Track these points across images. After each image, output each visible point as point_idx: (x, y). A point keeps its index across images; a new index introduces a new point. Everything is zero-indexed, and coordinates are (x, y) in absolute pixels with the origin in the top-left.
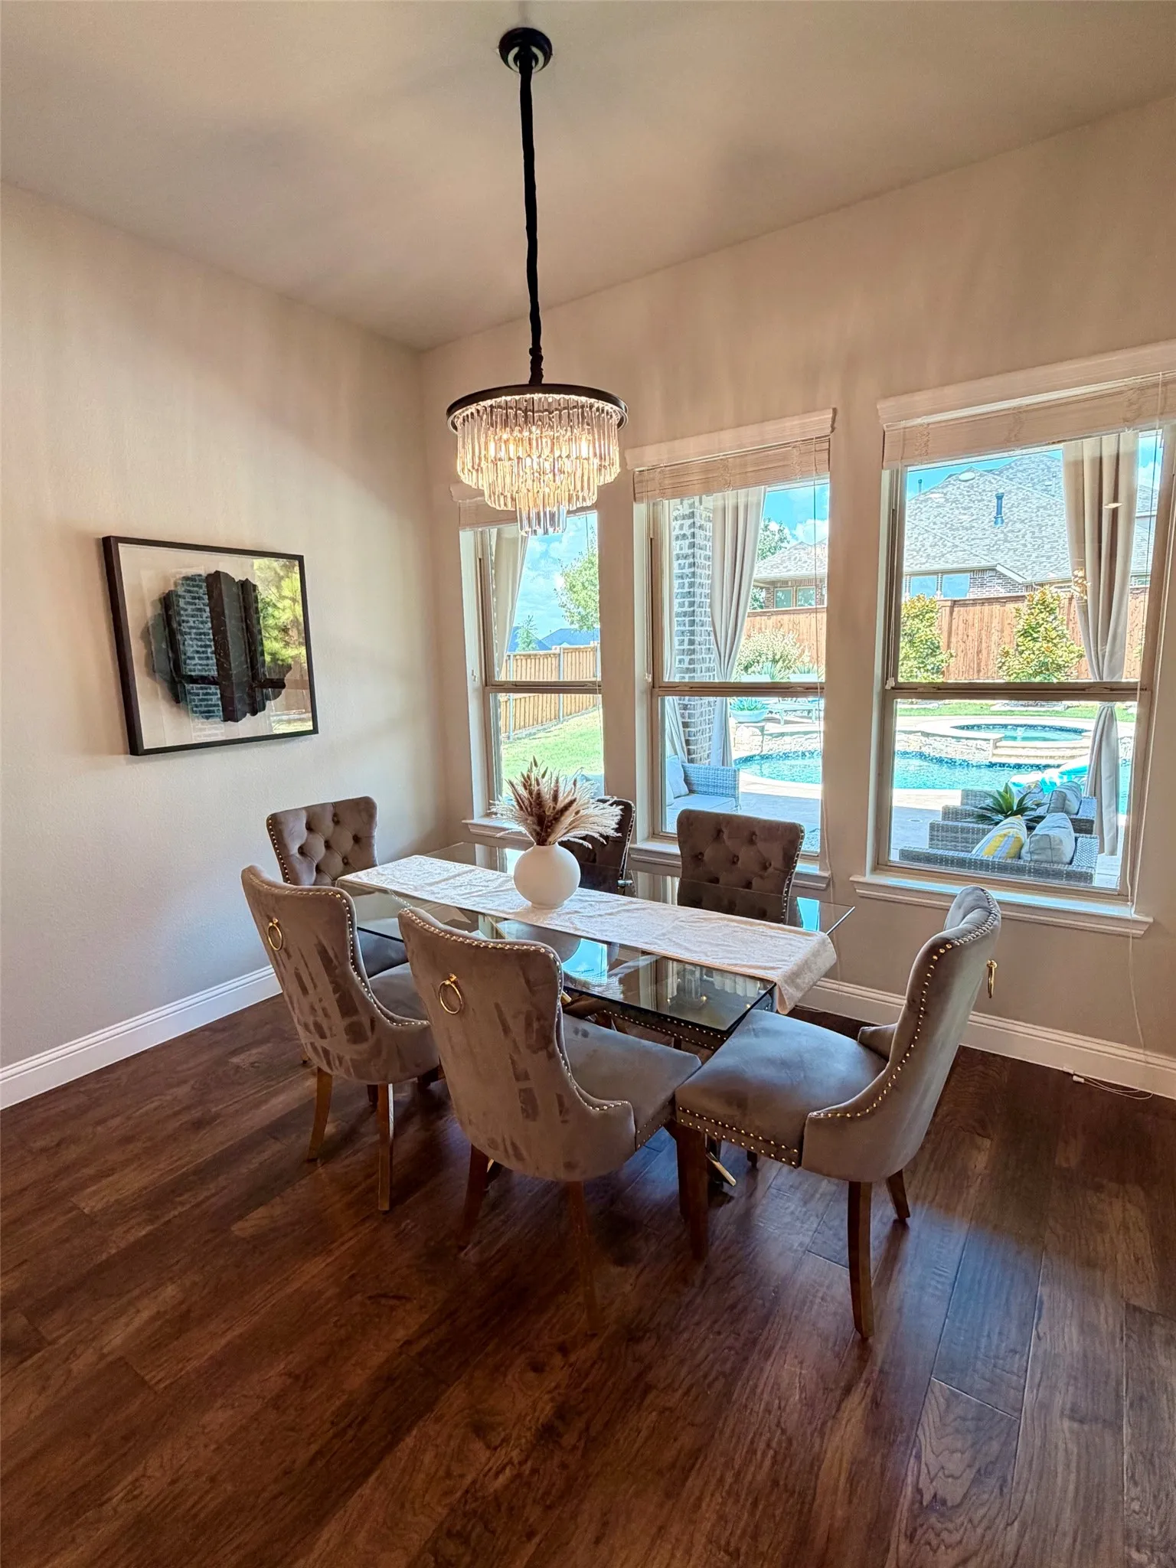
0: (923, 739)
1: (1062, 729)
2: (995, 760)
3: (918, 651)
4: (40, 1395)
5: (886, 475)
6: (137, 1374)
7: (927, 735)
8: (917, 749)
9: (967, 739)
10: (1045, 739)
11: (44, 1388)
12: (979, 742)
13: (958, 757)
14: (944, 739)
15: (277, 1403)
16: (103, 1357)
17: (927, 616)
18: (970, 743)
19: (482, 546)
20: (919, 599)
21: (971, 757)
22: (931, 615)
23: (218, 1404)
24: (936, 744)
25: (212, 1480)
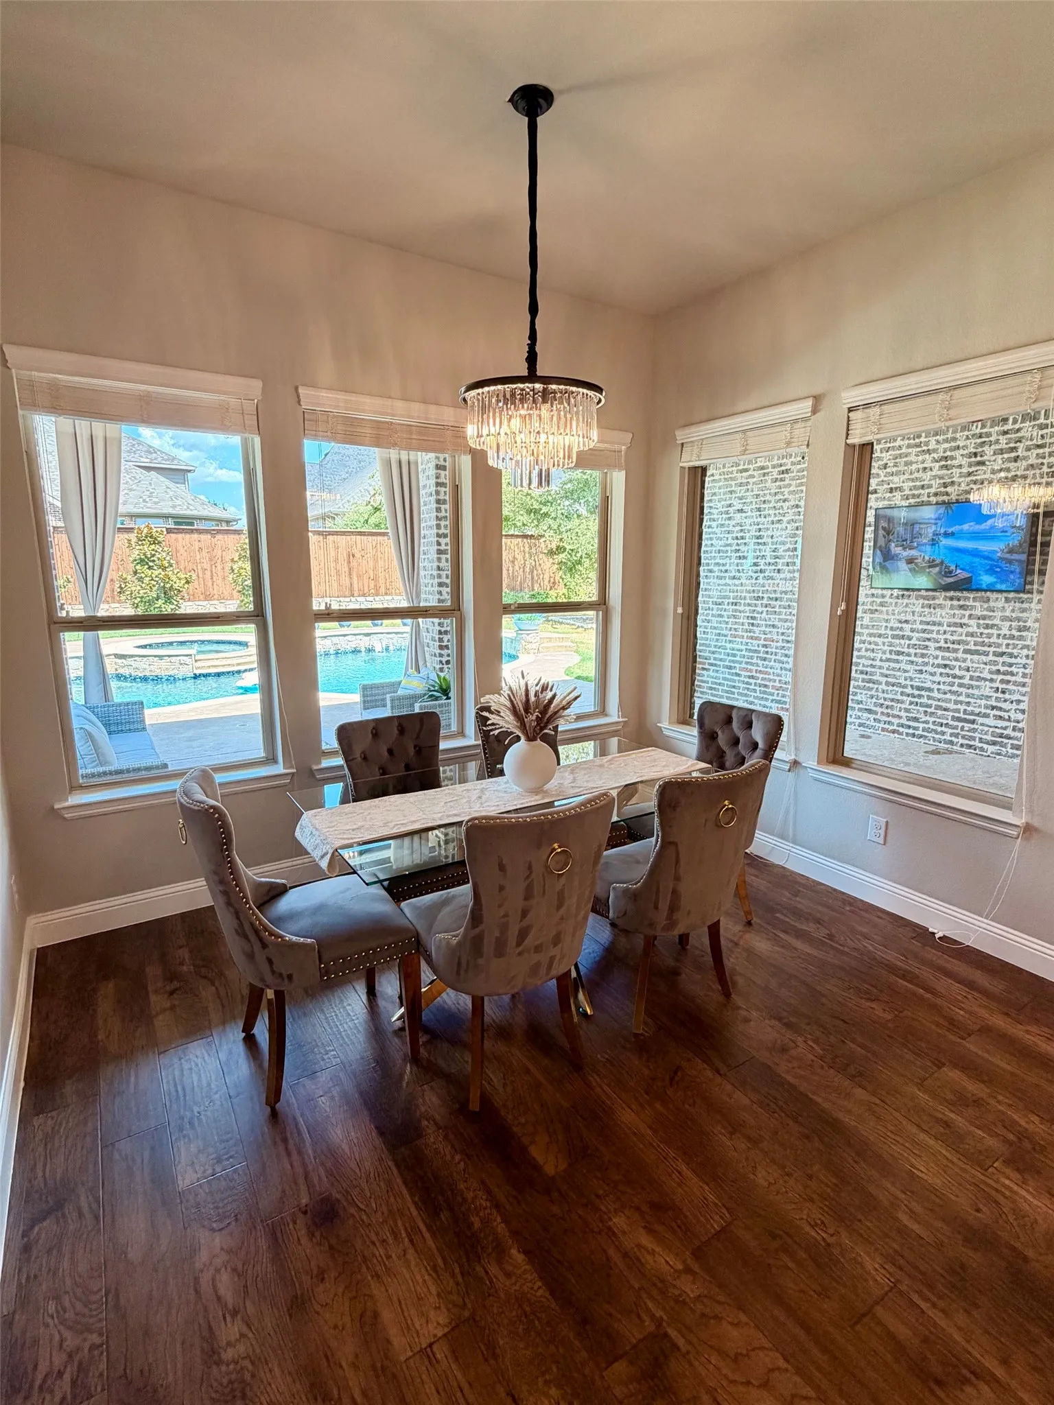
1: (230, 643)
2: (198, 672)
4: (722, 1318)
6: (713, 1237)
9: (169, 656)
10: (217, 652)
11: (716, 1317)
12: (181, 658)
13: (163, 674)
14: (145, 659)
15: (754, 1142)
16: (688, 1270)
18: (173, 659)
21: (175, 672)
23: (752, 1177)
24: (135, 665)
25: (810, 1177)
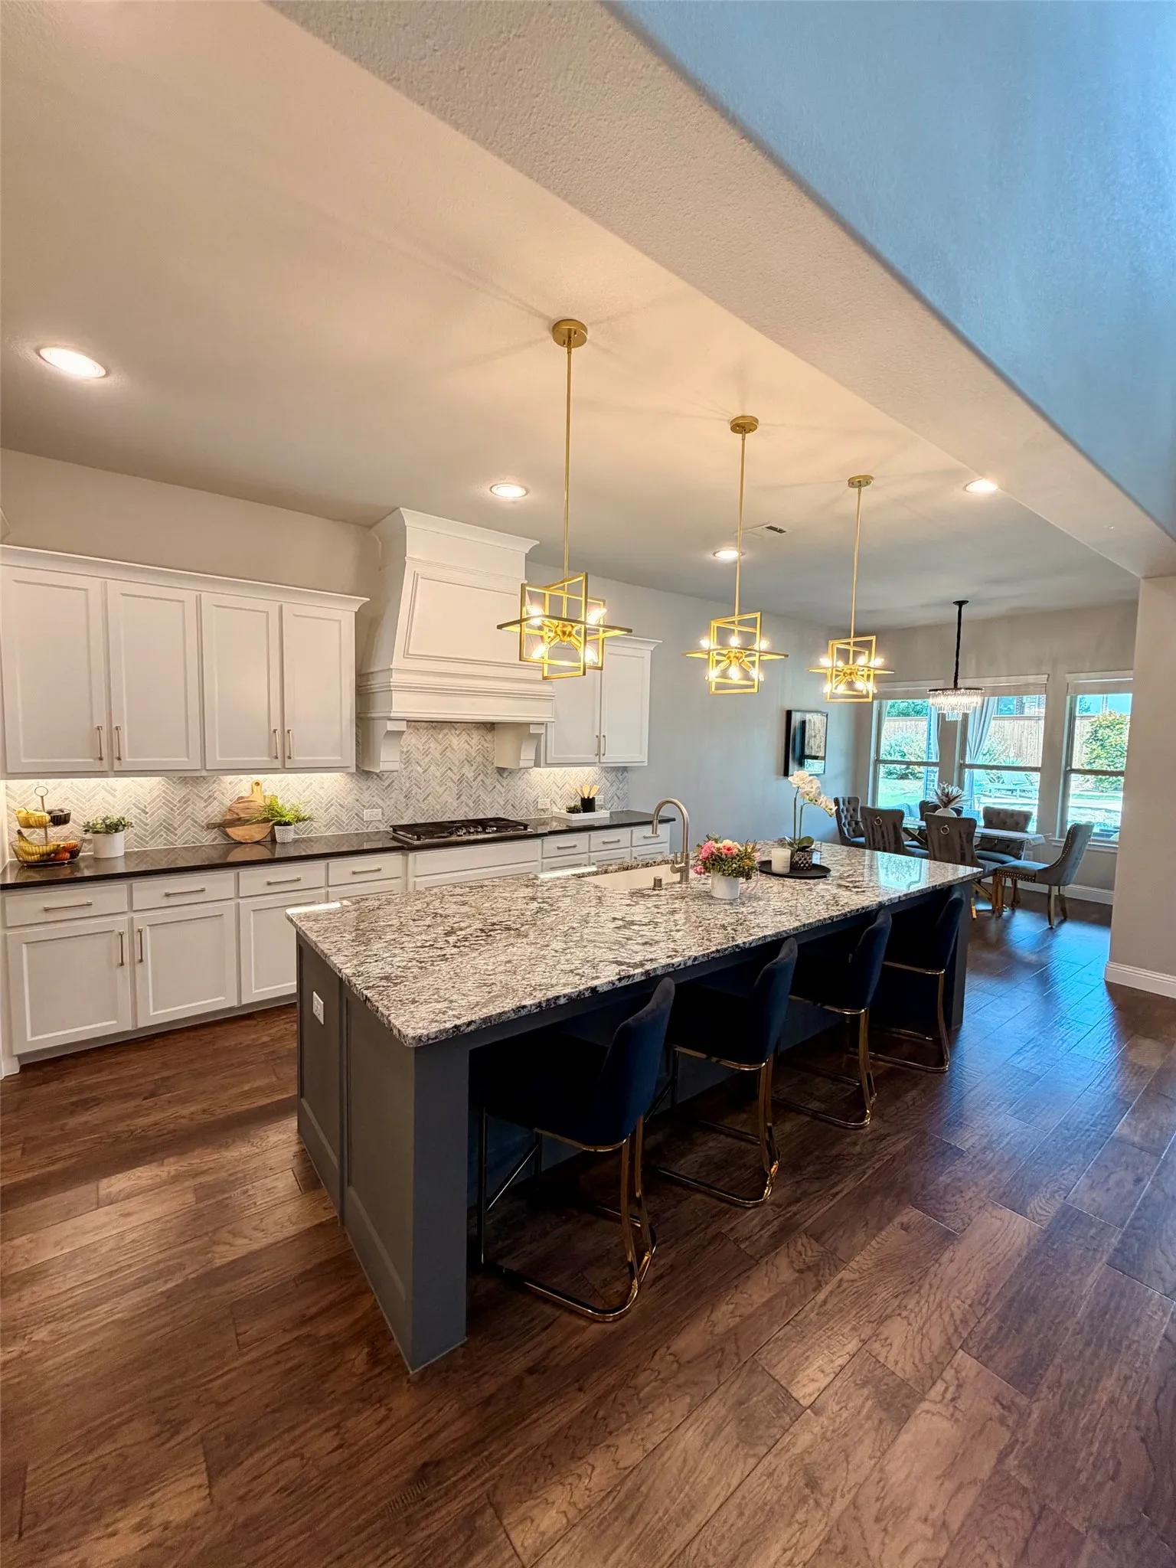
0: (1106, 814)
3: (1108, 753)
5: (1068, 698)
7: (1107, 811)
8: (1101, 821)
17: (1117, 727)
19: (881, 706)
20: (1111, 714)
22: (1121, 726)
